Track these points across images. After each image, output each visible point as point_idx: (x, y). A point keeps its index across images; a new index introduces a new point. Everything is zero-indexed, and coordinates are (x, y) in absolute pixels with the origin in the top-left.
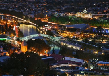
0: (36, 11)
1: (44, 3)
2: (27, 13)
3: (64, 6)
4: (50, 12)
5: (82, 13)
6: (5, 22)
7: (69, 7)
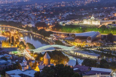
0: (35, 20)
1: (42, 11)
2: (26, 22)
3: (65, 13)
4: (51, 20)
5: (89, 20)
6: (9, 34)
7: (71, 14)
